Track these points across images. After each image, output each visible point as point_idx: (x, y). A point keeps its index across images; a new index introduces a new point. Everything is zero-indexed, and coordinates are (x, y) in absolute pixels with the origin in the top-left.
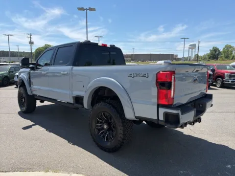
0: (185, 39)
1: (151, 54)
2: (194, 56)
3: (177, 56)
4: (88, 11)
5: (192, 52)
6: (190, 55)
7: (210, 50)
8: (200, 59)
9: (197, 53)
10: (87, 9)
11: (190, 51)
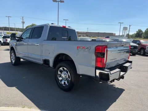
0: (121, 23)
1: (98, 33)
2: (126, 34)
3: (115, 34)
4: (59, 2)
5: (125, 32)
6: (123, 34)
7: (137, 31)
8: (130, 37)
9: (128, 33)
10: (58, 1)
11: (124, 31)
